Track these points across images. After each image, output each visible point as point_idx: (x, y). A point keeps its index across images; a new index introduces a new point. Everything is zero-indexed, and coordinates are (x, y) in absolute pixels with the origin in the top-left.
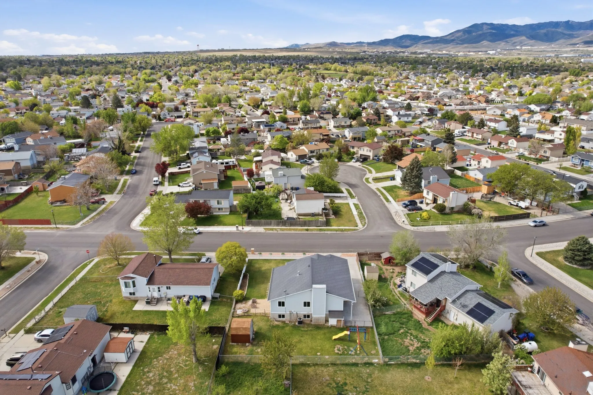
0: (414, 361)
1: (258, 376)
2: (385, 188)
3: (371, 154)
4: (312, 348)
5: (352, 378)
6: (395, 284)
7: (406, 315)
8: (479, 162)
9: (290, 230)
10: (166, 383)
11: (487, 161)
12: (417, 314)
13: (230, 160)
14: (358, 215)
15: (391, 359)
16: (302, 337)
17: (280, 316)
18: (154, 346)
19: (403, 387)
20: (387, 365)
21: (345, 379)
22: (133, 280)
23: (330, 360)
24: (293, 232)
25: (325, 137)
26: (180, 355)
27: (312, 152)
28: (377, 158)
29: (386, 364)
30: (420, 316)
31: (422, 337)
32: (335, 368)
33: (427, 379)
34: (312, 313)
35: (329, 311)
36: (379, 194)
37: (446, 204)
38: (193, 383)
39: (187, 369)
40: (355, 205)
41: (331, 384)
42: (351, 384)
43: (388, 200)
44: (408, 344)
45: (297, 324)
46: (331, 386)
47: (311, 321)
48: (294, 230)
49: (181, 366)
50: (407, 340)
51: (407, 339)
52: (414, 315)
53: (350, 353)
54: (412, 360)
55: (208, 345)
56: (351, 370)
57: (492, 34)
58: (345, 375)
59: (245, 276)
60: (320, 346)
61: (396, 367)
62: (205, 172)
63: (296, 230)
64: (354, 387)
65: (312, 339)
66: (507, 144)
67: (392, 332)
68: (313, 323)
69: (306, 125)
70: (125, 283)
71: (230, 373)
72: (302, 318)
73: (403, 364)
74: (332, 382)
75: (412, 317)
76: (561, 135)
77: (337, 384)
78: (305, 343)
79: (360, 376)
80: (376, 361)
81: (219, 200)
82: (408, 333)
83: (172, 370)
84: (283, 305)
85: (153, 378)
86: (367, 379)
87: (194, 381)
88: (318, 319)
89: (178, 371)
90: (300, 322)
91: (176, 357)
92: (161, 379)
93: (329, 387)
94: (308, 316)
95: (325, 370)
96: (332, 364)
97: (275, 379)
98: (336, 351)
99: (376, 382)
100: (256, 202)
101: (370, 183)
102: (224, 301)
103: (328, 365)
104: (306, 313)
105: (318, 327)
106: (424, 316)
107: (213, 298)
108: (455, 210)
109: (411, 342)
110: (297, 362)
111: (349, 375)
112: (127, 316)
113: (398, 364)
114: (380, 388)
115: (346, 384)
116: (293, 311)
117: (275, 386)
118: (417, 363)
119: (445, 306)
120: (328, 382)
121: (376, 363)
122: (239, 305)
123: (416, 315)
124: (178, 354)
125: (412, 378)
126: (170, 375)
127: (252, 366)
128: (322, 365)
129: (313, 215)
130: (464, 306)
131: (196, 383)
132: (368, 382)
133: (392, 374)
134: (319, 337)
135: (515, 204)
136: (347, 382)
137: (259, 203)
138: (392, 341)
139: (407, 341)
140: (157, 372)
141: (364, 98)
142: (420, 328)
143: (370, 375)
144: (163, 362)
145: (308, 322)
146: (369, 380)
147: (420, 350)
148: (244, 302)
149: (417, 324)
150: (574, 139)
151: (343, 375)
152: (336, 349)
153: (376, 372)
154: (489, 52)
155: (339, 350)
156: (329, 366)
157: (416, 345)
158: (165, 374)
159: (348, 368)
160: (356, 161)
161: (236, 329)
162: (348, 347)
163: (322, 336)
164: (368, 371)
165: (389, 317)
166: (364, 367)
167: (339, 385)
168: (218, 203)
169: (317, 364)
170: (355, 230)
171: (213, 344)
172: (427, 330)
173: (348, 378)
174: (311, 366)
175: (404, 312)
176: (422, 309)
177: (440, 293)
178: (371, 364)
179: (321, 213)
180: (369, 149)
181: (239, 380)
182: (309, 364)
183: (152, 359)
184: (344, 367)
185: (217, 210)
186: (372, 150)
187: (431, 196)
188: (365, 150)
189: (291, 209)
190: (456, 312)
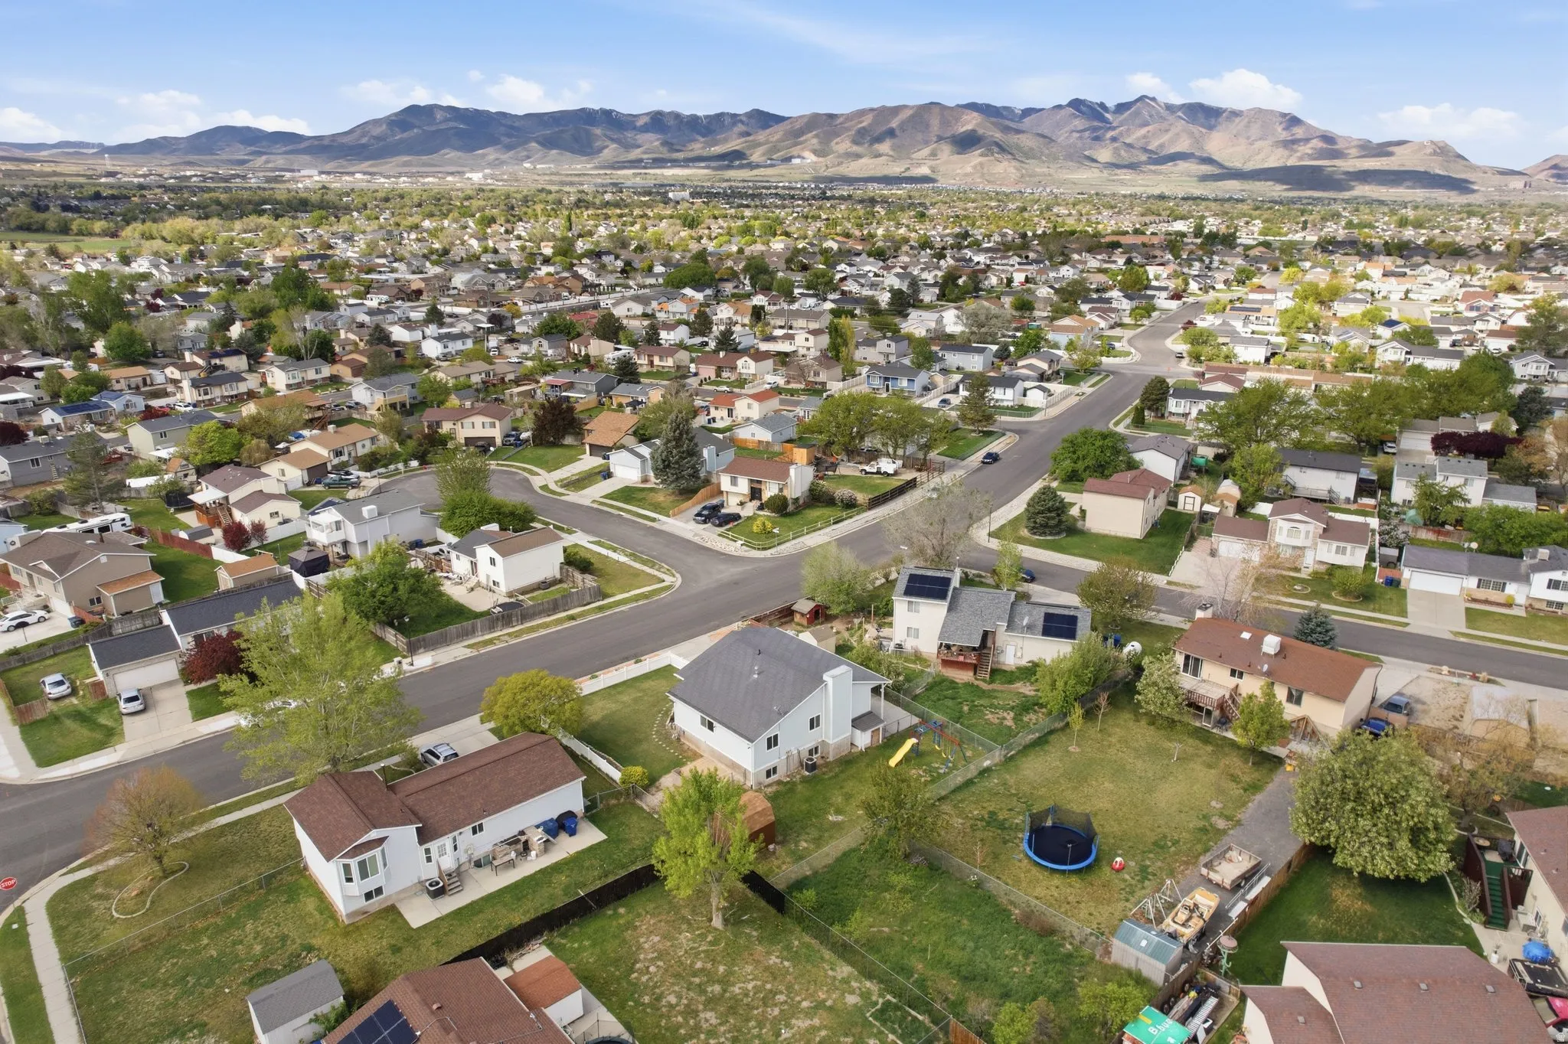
0: (1032, 737)
2: (611, 498)
3: (496, 433)
5: (990, 800)
7: (946, 684)
8: (730, 413)
9: (532, 630)
10: (724, 991)
11: (749, 406)
12: (958, 676)
13: (111, 517)
14: (634, 561)
17: (766, 774)
18: (586, 956)
20: (1009, 760)
21: (984, 808)
24: (543, 632)
25: (319, 414)
26: (670, 937)
28: (513, 441)
30: (964, 676)
31: (1004, 703)
32: (950, 802)
33: (1074, 751)
35: (853, 721)
36: (614, 512)
37: (786, 493)
38: (772, 957)
40: (595, 543)
41: (976, 825)
42: (1000, 809)
43: (654, 520)
44: (997, 720)
45: (807, 773)
46: (980, 827)
48: (541, 627)
49: (705, 951)
50: (990, 716)
51: (986, 715)
53: (941, 771)
54: (1029, 737)
56: (973, 792)
57: (460, 134)
58: (975, 803)
61: (1025, 757)
62: (104, 560)
63: (546, 625)
64: (1009, 810)
66: (734, 368)
67: (958, 715)
68: (831, 759)
69: (206, 394)
73: (1027, 748)
74: (972, 821)
75: (954, 681)
76: (807, 340)
77: (983, 820)
78: (858, 793)
79: (996, 793)
80: (989, 762)
82: (977, 706)
83: (698, 966)
84: (776, 743)
86: (1009, 791)
87: (769, 953)
88: (834, 747)
89: (713, 960)
90: (811, 768)
91: (668, 944)
92: (703, 992)
94: (816, 750)
96: (938, 800)
99: (1026, 788)
101: (562, 494)
102: (616, 805)
104: (813, 744)
105: (846, 761)
106: (972, 674)
108: (803, 501)
109: (998, 716)
111: (980, 800)
113: (1022, 751)
114: (1040, 793)
115: (993, 813)
118: (1040, 737)
119: (996, 643)
120: (968, 825)
121: (991, 766)
124: (663, 938)
125: (1057, 759)
126: (708, 975)
129: (545, 585)
130: (1030, 628)
131: (777, 953)
132: (1015, 794)
133: (1030, 768)
135: (875, 471)
136: (991, 809)
138: (973, 726)
139: (991, 718)
142: (983, 693)
143: (1005, 785)
144: (657, 967)
145: (825, 759)
146: (1013, 791)
147: (1021, 720)
149: (974, 689)
150: (845, 344)
151: (973, 806)
153: (1008, 776)
154: (468, 175)
157: (1008, 716)
158: (696, 980)
159: (967, 792)
162: (928, 765)
164: (995, 781)
165: (927, 696)
166: (985, 779)
170: (668, 587)
172: (996, 690)
173: (984, 804)
175: (937, 680)
178: (987, 770)
179: (558, 576)
180: (488, 420)
183: (624, 978)
184: (959, 794)
186: (497, 423)
187: (743, 486)
188: (479, 425)
189: (472, 589)
190: (1020, 642)
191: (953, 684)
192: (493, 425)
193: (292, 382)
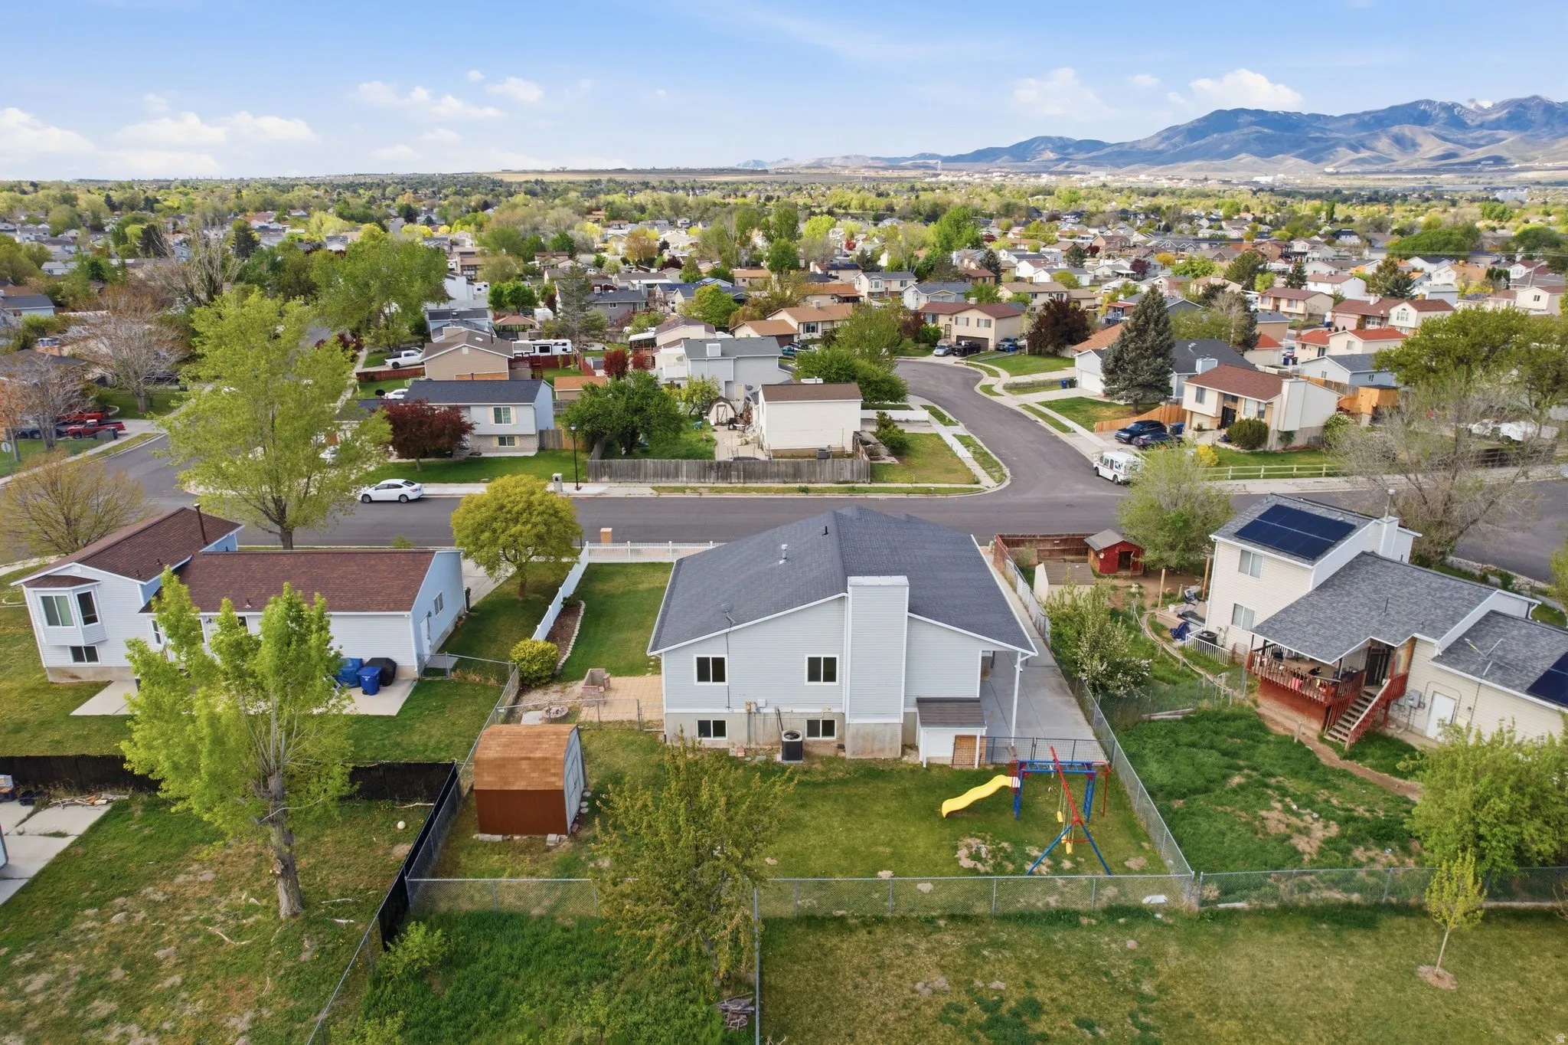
0: (1337, 896)
1: (593, 979)
2: (1048, 405)
3: (990, 334)
4: (850, 852)
5: (1063, 978)
6: (1158, 629)
7: (1242, 724)
8: (1322, 353)
9: (744, 490)
10: (105, 1021)
11: (1349, 343)
12: (1279, 719)
13: (555, 342)
14: (976, 460)
15: (1227, 892)
16: (802, 806)
17: (704, 728)
18: (109, 849)
19: (1329, 1020)
20: (1217, 917)
21: (1028, 984)
22: (83, 589)
23: (943, 897)
24: (753, 495)
26: (223, 886)
27: (810, 328)
28: (1009, 346)
29: (1213, 916)
30: (1293, 724)
31: (1334, 801)
32: (969, 932)
33: (1431, 979)
34: (845, 708)
35: (921, 701)
36: (1032, 417)
37: (1267, 420)
38: (249, 1015)
39: (239, 950)
40: (961, 439)
41: (962, 1011)
42: (1063, 1010)
43: (1065, 429)
44: (1282, 828)
45: (779, 758)
46: (965, 1018)
47: (841, 747)
48: (757, 490)
49: (210, 937)
50: (1275, 814)
51: (1271, 809)
52: (1269, 725)
53: (1029, 867)
54: (1326, 894)
55: (371, 844)
56: (1049, 941)
57: (1261, 138)
58: (1023, 965)
59: (569, 607)
60: (889, 844)
61: (1262, 927)
62: (466, 350)
63: (768, 490)
64: (1081, 1023)
65: (849, 813)
66: (1384, 319)
67: (1200, 782)
68: (848, 755)
70: (47, 601)
71: (449, 962)
72: (802, 730)
73: (1287, 911)
74: (964, 999)
75: (1262, 727)
76: (1537, 298)
77: (991, 1008)
78: (819, 830)
79: (1097, 971)
80: (1161, 899)
81: (502, 405)
82: (1267, 786)
83: (160, 954)
84: (719, 676)
85: (39, 999)
86: (1136, 981)
87: (261, 1003)
88: (869, 736)
89: (191, 958)
90: (794, 750)
91: (203, 894)
92: (83, 1000)
93: (955, 1023)
94: (829, 727)
95: (923, 946)
96: (952, 917)
97: (673, 989)
98: (967, 863)
99: (1185, 997)
100: (626, 409)
101: (997, 394)
102: (474, 684)
103: (931, 921)
104: (818, 712)
105: (872, 773)
106: (1316, 725)
107: (427, 671)
108: (1298, 442)
109: (1294, 820)
110: (787, 910)
111: (1040, 965)
112: (34, 736)
113: (1268, 913)
114: (1213, 1027)
115: (1035, 1008)
116: (761, 702)
117: (677, 1023)
118: (1358, 907)
119: (1404, 678)
120: (944, 1000)
121: (1158, 908)
122: (535, 697)
123: (1277, 723)
124: (215, 881)
125: (1357, 975)
126: (142, 978)
127: (566, 930)
128: (903, 922)
129: (824, 455)
131: (266, 1013)
132: (1142, 997)
133: (1252, 958)
134: (879, 808)
135: (1488, 432)
136: (1041, 996)
137: (639, 410)
138: (1208, 816)
139: (1274, 817)
140: (76, 969)
141: (949, 242)
142: (1312, 768)
143: (1145, 964)
144: (129, 918)
145: (830, 752)
146: (1147, 988)
147: (1347, 852)
148: (556, 687)
149: (1294, 754)
151: (1012, 969)
152: (963, 853)
153: (1173, 949)
155: (976, 856)
156: (939, 929)
157: (1319, 832)
158: (118, 973)
159: (1033, 934)
160: (946, 354)
161: (501, 764)
162: (1018, 843)
163: (894, 805)
164: (1131, 944)
165: (1171, 729)
166: (1109, 928)
167: (1004, 1010)
168: (498, 420)
169: (880, 920)
170: (971, 490)
171: (396, 840)
172: (1345, 774)
173: (1039, 979)
174: (852, 930)
175: (1227, 711)
176: (1309, 693)
177: (1381, 623)
178: (1142, 914)
179: (849, 449)
180: (983, 317)
181: (491, 996)
182: (842, 918)
183: (74, 908)
184: (1011, 927)
185: (496, 442)
186: (993, 321)
187: (1213, 404)
188: (973, 322)
189: (747, 443)
190: (1468, 694)
191: (1256, 728)
192: (988, 324)
193: (874, 290)
